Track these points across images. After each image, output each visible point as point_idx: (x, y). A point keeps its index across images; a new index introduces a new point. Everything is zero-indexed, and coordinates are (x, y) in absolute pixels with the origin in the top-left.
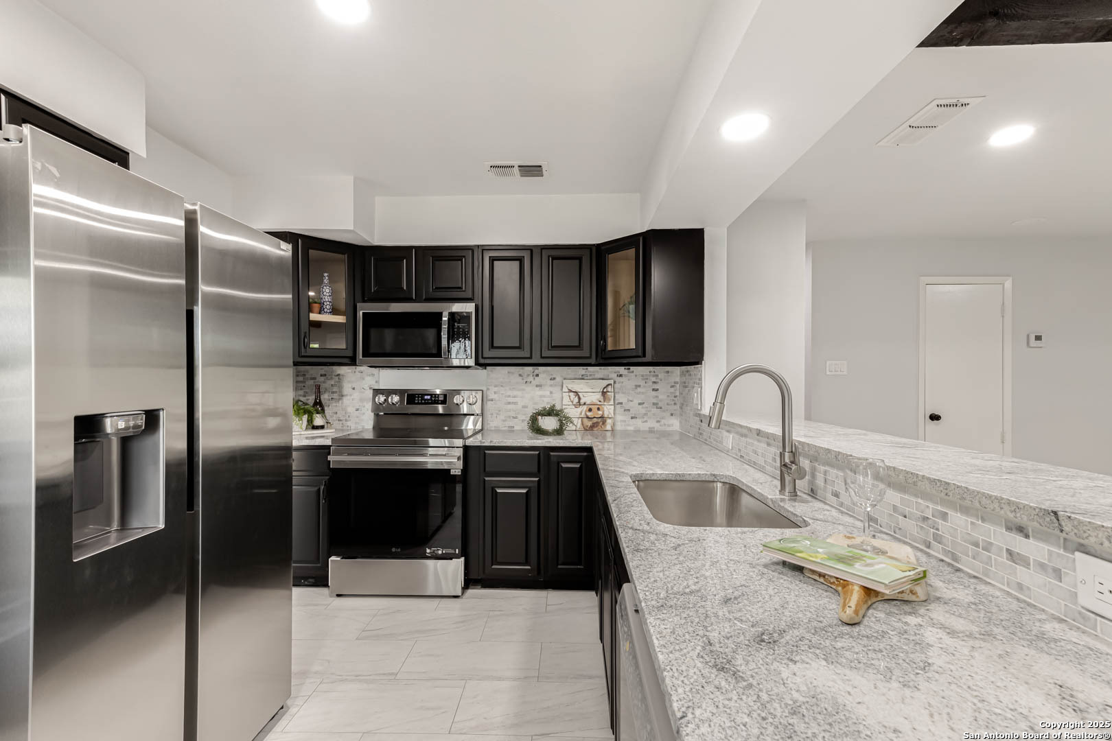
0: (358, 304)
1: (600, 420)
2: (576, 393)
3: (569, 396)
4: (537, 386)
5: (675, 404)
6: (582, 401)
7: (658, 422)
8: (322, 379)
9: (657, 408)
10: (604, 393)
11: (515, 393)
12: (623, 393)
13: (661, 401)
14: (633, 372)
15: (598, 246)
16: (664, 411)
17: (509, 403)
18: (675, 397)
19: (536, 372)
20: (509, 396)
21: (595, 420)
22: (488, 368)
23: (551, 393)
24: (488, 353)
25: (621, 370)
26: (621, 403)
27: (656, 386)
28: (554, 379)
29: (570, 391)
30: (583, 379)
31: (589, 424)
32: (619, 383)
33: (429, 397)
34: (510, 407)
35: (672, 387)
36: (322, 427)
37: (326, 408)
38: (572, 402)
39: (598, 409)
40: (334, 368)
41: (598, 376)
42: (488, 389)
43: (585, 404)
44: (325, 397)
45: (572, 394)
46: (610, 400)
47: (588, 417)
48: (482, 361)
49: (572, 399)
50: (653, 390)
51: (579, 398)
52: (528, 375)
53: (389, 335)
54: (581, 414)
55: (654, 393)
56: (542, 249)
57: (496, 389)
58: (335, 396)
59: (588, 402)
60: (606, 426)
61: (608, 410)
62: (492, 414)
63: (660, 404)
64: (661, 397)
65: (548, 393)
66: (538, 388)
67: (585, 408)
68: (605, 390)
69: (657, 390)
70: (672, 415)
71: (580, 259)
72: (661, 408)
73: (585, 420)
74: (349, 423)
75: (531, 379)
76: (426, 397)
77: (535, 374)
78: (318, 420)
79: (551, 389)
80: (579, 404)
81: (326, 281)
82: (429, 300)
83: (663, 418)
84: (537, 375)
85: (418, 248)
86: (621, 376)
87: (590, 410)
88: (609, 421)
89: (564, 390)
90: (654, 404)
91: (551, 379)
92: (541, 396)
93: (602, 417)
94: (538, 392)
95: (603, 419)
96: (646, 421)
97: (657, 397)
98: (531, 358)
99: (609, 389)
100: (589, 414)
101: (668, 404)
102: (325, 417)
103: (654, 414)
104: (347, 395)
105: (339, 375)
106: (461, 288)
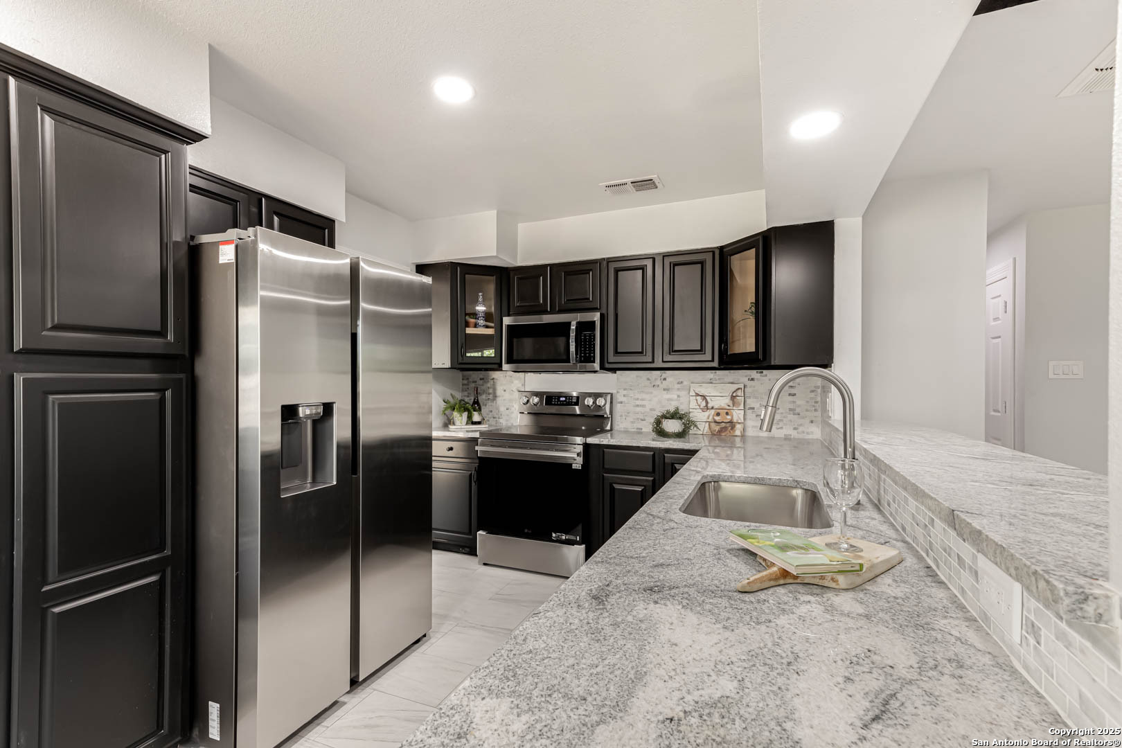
0: (504, 318)
1: (728, 425)
2: (704, 397)
3: (697, 400)
4: (664, 390)
5: (816, 410)
6: (710, 406)
7: (795, 429)
8: (481, 382)
9: (794, 414)
10: (733, 398)
11: (644, 396)
12: (756, 398)
13: (799, 406)
14: (766, 375)
15: (721, 248)
16: (803, 418)
17: (638, 406)
18: (816, 402)
19: (664, 376)
20: (638, 399)
21: (723, 425)
22: (618, 372)
23: (678, 396)
24: (612, 357)
25: (753, 373)
26: (753, 408)
27: (793, 391)
28: (682, 382)
29: (697, 395)
30: (711, 383)
31: (717, 428)
32: (750, 387)
33: (564, 399)
34: (638, 409)
35: (812, 391)
36: (479, 423)
37: (482, 407)
38: (699, 406)
39: (727, 414)
40: (491, 372)
41: (727, 380)
42: (618, 392)
43: (712, 408)
44: (482, 398)
45: (699, 398)
46: (739, 404)
47: (715, 422)
48: (607, 366)
49: (699, 403)
50: (790, 395)
51: (707, 403)
52: (656, 379)
53: (528, 344)
54: (708, 418)
55: (791, 398)
56: (664, 256)
57: (625, 392)
58: (491, 397)
59: (716, 407)
60: (735, 431)
61: (737, 415)
62: (621, 416)
63: (798, 410)
64: (798, 402)
65: (676, 397)
66: (665, 392)
67: (713, 412)
68: (734, 395)
69: (794, 395)
70: (812, 422)
71: (702, 263)
72: (799, 414)
73: (713, 425)
74: (501, 421)
75: (658, 382)
76: (561, 399)
77: (663, 377)
78: (476, 417)
79: (678, 393)
80: (707, 408)
81: (480, 299)
82: (561, 311)
83: (801, 425)
84: (665, 379)
85: (552, 266)
86: (752, 379)
87: (718, 414)
88: (738, 426)
89: (691, 394)
90: (790, 410)
91: (678, 383)
92: (669, 400)
93: (731, 422)
94: (666, 396)
95: (732, 424)
96: (782, 428)
97: (794, 402)
98: (653, 362)
99: (739, 393)
100: (717, 418)
101: (807, 410)
102: (480, 414)
103: (791, 421)
104: (499, 396)
105: (493, 379)
106: (589, 299)
